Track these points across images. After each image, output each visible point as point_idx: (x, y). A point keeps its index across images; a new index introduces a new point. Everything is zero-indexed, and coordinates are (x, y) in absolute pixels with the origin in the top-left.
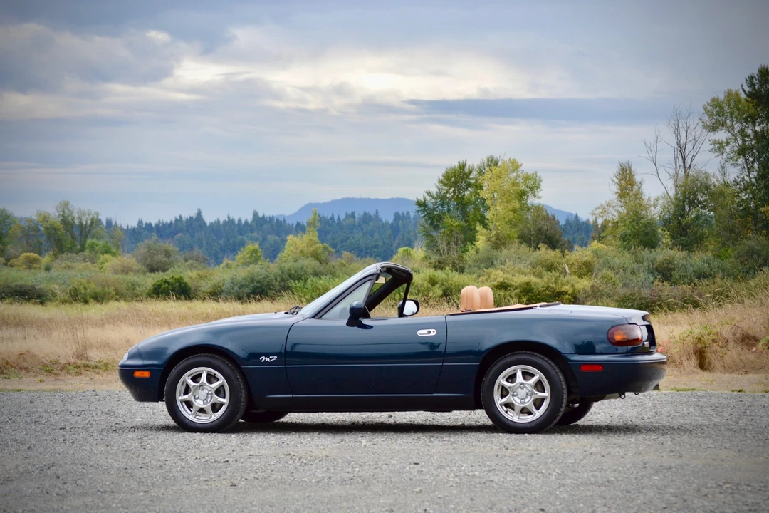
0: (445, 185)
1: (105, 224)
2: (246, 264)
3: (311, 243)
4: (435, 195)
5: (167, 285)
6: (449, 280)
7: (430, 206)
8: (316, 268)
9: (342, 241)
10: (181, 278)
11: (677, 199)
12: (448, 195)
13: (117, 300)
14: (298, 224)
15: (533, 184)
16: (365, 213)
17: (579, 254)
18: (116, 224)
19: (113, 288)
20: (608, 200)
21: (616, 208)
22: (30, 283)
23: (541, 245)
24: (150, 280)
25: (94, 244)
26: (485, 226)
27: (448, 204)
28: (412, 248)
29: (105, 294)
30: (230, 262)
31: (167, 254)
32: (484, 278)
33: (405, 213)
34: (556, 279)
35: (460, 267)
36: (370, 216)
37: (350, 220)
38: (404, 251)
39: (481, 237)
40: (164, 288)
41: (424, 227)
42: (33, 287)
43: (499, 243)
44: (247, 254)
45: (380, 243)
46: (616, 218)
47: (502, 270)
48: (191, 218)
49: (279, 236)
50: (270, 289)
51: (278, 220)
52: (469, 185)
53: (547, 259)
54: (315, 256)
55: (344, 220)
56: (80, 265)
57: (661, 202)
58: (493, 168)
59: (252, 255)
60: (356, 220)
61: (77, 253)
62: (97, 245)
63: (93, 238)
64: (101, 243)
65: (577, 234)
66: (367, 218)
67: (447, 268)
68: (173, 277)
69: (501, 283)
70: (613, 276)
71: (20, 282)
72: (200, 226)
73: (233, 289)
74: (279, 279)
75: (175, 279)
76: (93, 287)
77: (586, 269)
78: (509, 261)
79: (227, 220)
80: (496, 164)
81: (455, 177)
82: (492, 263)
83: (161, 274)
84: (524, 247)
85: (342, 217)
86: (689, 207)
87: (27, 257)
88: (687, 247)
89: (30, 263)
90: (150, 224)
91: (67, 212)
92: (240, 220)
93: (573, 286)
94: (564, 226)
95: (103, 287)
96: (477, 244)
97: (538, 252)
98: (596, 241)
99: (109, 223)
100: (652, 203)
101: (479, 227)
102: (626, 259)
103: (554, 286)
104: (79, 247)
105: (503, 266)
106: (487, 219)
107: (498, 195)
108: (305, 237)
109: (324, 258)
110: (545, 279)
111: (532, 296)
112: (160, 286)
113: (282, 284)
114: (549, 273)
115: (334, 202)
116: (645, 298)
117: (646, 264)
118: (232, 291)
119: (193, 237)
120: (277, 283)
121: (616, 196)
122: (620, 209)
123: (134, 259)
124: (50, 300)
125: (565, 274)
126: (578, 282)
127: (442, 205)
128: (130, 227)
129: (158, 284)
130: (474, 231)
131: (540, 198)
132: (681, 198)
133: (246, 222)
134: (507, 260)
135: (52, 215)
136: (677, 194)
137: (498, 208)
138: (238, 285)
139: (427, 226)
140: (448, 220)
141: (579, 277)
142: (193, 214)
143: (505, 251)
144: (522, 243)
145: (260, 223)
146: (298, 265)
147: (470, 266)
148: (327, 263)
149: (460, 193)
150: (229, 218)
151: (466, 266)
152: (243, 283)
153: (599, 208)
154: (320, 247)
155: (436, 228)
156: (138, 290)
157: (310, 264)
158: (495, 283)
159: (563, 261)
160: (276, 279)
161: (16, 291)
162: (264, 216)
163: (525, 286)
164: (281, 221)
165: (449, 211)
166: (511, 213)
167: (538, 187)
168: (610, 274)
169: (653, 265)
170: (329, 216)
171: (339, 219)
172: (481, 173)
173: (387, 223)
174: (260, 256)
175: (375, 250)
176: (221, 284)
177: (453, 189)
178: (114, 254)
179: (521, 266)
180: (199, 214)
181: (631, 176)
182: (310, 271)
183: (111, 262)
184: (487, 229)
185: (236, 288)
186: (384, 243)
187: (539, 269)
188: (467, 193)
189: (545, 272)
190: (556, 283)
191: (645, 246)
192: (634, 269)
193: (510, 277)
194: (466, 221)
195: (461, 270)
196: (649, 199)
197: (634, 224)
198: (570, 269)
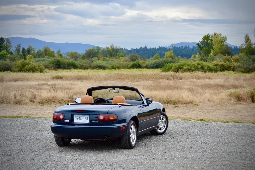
0: (204, 39)
1: (123, 49)
2: (155, 59)
4: (201, 42)
5: (135, 65)
6: (202, 64)
7: (200, 44)
8: (171, 60)
9: (180, 53)
10: (139, 63)
12: (204, 42)
13: (123, 68)
14: (170, 49)
15: (225, 39)
16: (186, 46)
17: (236, 57)
18: (126, 49)
19: (122, 65)
20: (243, 43)
21: (245, 45)
22: (102, 64)
24: (131, 63)
25: (119, 54)
26: (213, 49)
28: (196, 55)
29: (120, 67)
30: (152, 58)
31: (136, 57)
32: (212, 63)
34: (229, 63)
35: (206, 60)
37: (182, 48)
38: (194, 55)
41: (198, 50)
42: (103, 65)
43: (216, 54)
46: (245, 47)
47: (216, 61)
48: (144, 47)
49: (164, 52)
50: (160, 65)
51: (165, 48)
52: (209, 39)
53: (228, 58)
54: (171, 57)
56: (115, 60)
58: (215, 35)
59: (157, 57)
60: (184, 48)
61: (115, 57)
62: (120, 55)
63: (119, 53)
64: (121, 54)
66: (186, 47)
67: (202, 60)
69: (216, 64)
71: (100, 64)
72: (146, 49)
74: (162, 63)
75: (137, 63)
76: (117, 65)
77: (237, 60)
78: (218, 59)
80: (216, 34)
81: (206, 37)
82: (214, 59)
83: (134, 62)
84: (222, 55)
87: (103, 58)
89: (104, 59)
90: (134, 49)
91: (112, 47)
92: (156, 48)
93: (234, 65)
94: (234, 49)
95: (120, 65)
96: (211, 54)
97: (225, 56)
98: (240, 53)
99: (125, 49)
102: (247, 58)
104: (116, 55)
107: (216, 42)
108: (170, 52)
110: (227, 63)
111: (224, 67)
112: (133, 65)
115: (179, 43)
117: (252, 59)
119: (145, 52)
123: (128, 58)
124: (107, 68)
125: (232, 62)
127: (203, 44)
128: (130, 50)
130: (211, 51)
131: (226, 43)
133: (157, 48)
135: (109, 48)
137: (216, 45)
139: (199, 50)
140: (204, 48)
141: (235, 62)
142: (145, 46)
143: (217, 56)
145: (160, 48)
146: (167, 60)
147: (208, 60)
148: (174, 59)
149: (207, 41)
150: (153, 47)
152: (154, 64)
153: (241, 45)
154: (172, 55)
155: (201, 50)
156: (128, 66)
157: (170, 59)
158: (214, 64)
159: (231, 59)
161: (99, 66)
165: (204, 46)
166: (220, 46)
167: (226, 40)
168: (243, 62)
169: (254, 59)
170: (177, 47)
171: (179, 47)
172: (212, 36)
173: (191, 48)
174: (159, 57)
176: (148, 64)
178: (123, 57)
179: (221, 60)
180: (146, 46)
181: (248, 37)
182: (170, 61)
183: (123, 59)
184: (214, 50)
185: (152, 65)
186: (190, 53)
188: (209, 41)
189: (227, 61)
190: (229, 64)
191: (252, 55)
192: (249, 60)
193: (218, 62)
194: (209, 48)
195: (206, 61)
196: (253, 43)
197: (249, 49)
198: (233, 60)
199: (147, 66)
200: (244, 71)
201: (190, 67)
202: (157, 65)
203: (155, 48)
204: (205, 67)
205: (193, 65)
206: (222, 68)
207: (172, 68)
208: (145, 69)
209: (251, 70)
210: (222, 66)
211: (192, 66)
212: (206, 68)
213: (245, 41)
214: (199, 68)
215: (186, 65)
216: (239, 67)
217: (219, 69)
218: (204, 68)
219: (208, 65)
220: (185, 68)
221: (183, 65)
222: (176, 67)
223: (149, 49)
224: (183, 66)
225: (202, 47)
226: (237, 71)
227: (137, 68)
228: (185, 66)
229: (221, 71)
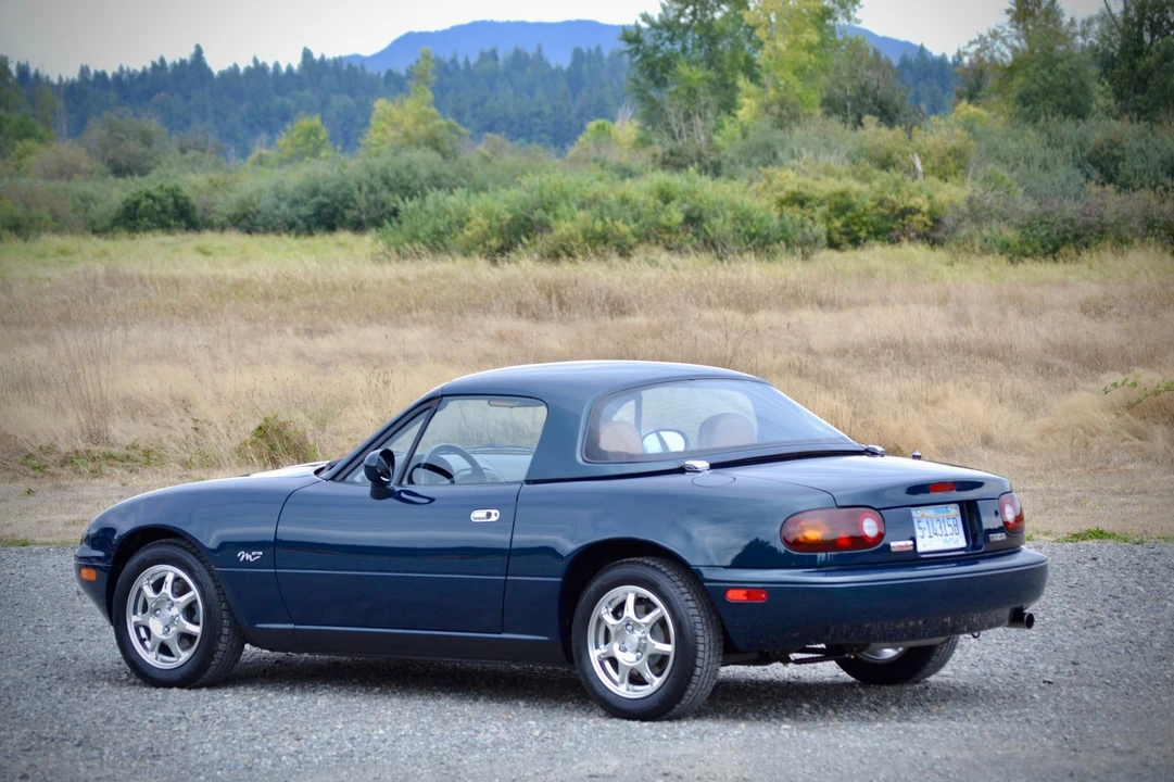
1: (15, 73)
2: (295, 158)
3: (423, 118)
4: (656, 19)
5: (150, 201)
6: (695, 192)
7: (649, 41)
8: (436, 167)
9: (474, 106)
10: (177, 188)
11: (1127, 21)
12: (682, 20)
13: (56, 231)
14: (390, 73)
16: (516, 50)
17: (940, 133)
18: (37, 74)
19: (47, 208)
20: (993, 27)
21: (1009, 40)
23: (867, 119)
24: (118, 192)
26: (755, 78)
27: (683, 37)
28: (613, 120)
29: (31, 221)
30: (264, 151)
31: (146, 138)
32: (761, 185)
33: (593, 49)
34: (897, 184)
35: (713, 164)
36: (527, 56)
37: (487, 65)
38: (598, 127)
39: (747, 101)
40: (146, 207)
43: (786, 115)
44: (299, 136)
45: (547, 109)
47: (793, 169)
48: (183, 62)
49: (353, 97)
50: (348, 207)
51: (350, 65)
53: (880, 145)
54: (433, 143)
55: (477, 65)
57: (1096, 27)
59: (308, 140)
60: (501, 63)
62: (8, 121)
64: (15, 117)
65: (922, 83)
66: (519, 60)
67: (691, 169)
68: (161, 187)
69: (794, 194)
70: (1006, 174)
72: (202, 79)
73: (277, 208)
74: (365, 189)
75: (167, 191)
76: (9, 206)
77: (953, 163)
78: (808, 150)
79: (252, 65)
82: (775, 155)
83: (137, 179)
84: (834, 124)
85: (473, 60)
86: (1152, 36)
88: (1145, 113)
90: (104, 75)
92: (277, 66)
93: (930, 197)
94: (899, 67)
95: (28, 206)
96: (740, 113)
97: (861, 132)
100: (1078, 29)
101: (742, 82)
102: (1031, 139)
103: (893, 197)
105: (795, 162)
106: (759, 66)
107: (777, 18)
108: (409, 103)
109: (449, 148)
110: (877, 184)
111: (852, 218)
112: (137, 203)
113: (372, 197)
114: (884, 173)
115: (457, 31)
116: (1072, 221)
118: (277, 212)
119: (188, 99)
120: (363, 196)
121: (1007, 18)
122: (1016, 43)
123: (83, 150)
125: (911, 171)
126: (938, 190)
127: (671, 40)
128: (64, 80)
129: (134, 199)
130: (734, 88)
131: (858, 22)
132: (1136, 19)
133: (290, 69)
134: (804, 150)
136: (1126, 10)
137: (780, 44)
138: (289, 200)
139: (642, 80)
140: (683, 69)
141: (940, 178)
143: (798, 132)
144: (828, 114)
145: (314, 69)
146: (400, 162)
147: (731, 161)
148: (456, 157)
149: (705, 16)
150: (255, 61)
151: (724, 162)
152: (297, 196)
153: (975, 42)
154: (441, 126)
155: (660, 83)
156: (97, 211)
157: (424, 160)
158: (782, 195)
159: (909, 149)
160: (360, 189)
162: (323, 57)
163: (839, 199)
164: (355, 69)
165: (684, 50)
166: (804, 53)
168: (1001, 171)
169: (1082, 150)
170: (448, 56)
171: (467, 62)
173: (559, 68)
174: (324, 141)
175: (538, 120)
176: (255, 199)
177: (691, 8)
178: (41, 140)
179: (832, 160)
180: (199, 52)
182: (424, 173)
183: (39, 155)
184: (759, 85)
185: (284, 206)
187: (865, 165)
188: (718, 15)
189: (876, 172)
190: (898, 191)
191: (1065, 115)
192: (1045, 161)
193: (809, 181)
194: (719, 70)
195: (715, 170)
196: (1073, 22)
197: (1045, 72)
198: (923, 163)
199: (245, 216)
200: (1021, 243)
201: (605, 223)
202: (322, 206)
203: (271, 65)
204: (716, 216)
205: (624, 201)
206: (838, 224)
207: (461, 225)
208: (234, 239)
209: (1077, 237)
210: (841, 206)
211: (616, 209)
212: (728, 227)
213: (1008, 11)
214: (668, 229)
215: (569, 205)
216: (976, 213)
217: (820, 229)
218: (705, 226)
219: (738, 198)
220: (564, 228)
221: (549, 206)
222: (499, 220)
223: (223, 74)
224: (546, 210)
225: (668, 63)
226: (965, 248)
227: (165, 227)
228: (563, 209)
229: (833, 245)
